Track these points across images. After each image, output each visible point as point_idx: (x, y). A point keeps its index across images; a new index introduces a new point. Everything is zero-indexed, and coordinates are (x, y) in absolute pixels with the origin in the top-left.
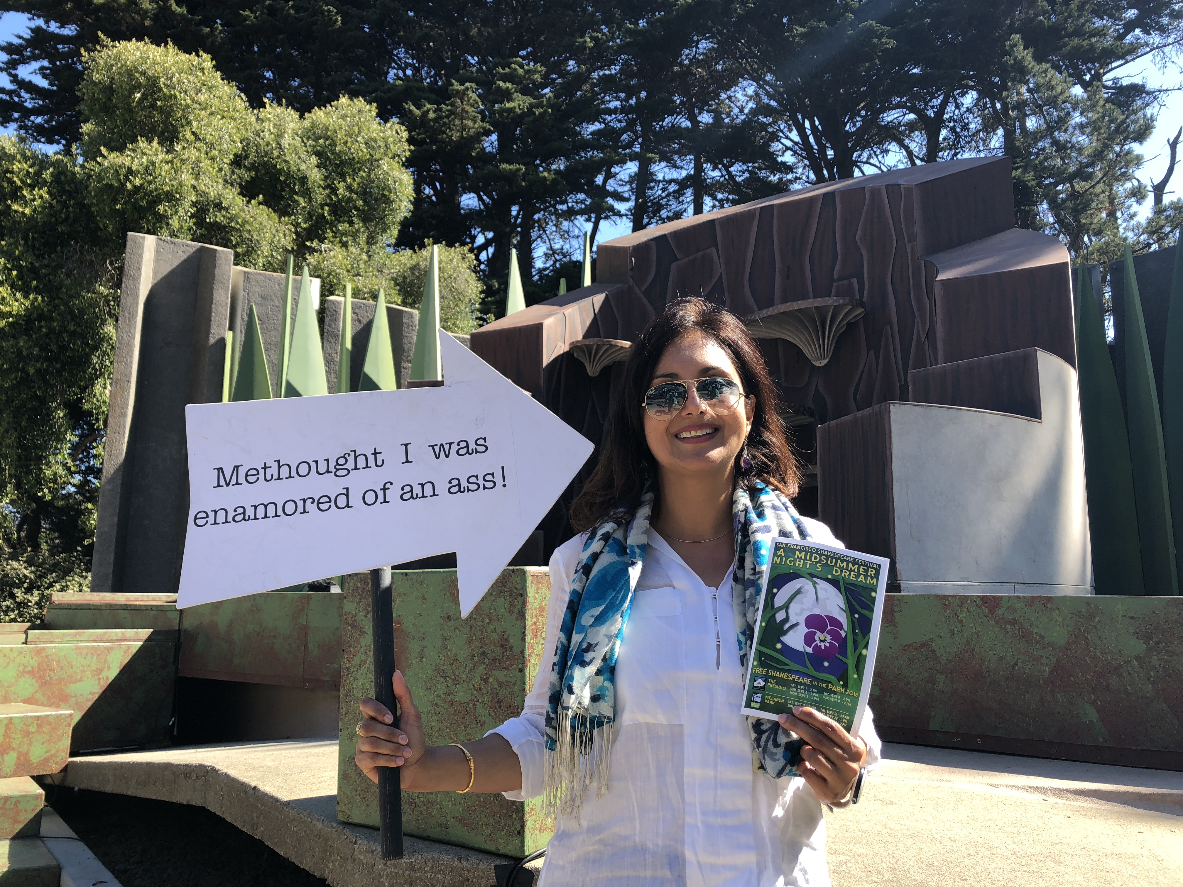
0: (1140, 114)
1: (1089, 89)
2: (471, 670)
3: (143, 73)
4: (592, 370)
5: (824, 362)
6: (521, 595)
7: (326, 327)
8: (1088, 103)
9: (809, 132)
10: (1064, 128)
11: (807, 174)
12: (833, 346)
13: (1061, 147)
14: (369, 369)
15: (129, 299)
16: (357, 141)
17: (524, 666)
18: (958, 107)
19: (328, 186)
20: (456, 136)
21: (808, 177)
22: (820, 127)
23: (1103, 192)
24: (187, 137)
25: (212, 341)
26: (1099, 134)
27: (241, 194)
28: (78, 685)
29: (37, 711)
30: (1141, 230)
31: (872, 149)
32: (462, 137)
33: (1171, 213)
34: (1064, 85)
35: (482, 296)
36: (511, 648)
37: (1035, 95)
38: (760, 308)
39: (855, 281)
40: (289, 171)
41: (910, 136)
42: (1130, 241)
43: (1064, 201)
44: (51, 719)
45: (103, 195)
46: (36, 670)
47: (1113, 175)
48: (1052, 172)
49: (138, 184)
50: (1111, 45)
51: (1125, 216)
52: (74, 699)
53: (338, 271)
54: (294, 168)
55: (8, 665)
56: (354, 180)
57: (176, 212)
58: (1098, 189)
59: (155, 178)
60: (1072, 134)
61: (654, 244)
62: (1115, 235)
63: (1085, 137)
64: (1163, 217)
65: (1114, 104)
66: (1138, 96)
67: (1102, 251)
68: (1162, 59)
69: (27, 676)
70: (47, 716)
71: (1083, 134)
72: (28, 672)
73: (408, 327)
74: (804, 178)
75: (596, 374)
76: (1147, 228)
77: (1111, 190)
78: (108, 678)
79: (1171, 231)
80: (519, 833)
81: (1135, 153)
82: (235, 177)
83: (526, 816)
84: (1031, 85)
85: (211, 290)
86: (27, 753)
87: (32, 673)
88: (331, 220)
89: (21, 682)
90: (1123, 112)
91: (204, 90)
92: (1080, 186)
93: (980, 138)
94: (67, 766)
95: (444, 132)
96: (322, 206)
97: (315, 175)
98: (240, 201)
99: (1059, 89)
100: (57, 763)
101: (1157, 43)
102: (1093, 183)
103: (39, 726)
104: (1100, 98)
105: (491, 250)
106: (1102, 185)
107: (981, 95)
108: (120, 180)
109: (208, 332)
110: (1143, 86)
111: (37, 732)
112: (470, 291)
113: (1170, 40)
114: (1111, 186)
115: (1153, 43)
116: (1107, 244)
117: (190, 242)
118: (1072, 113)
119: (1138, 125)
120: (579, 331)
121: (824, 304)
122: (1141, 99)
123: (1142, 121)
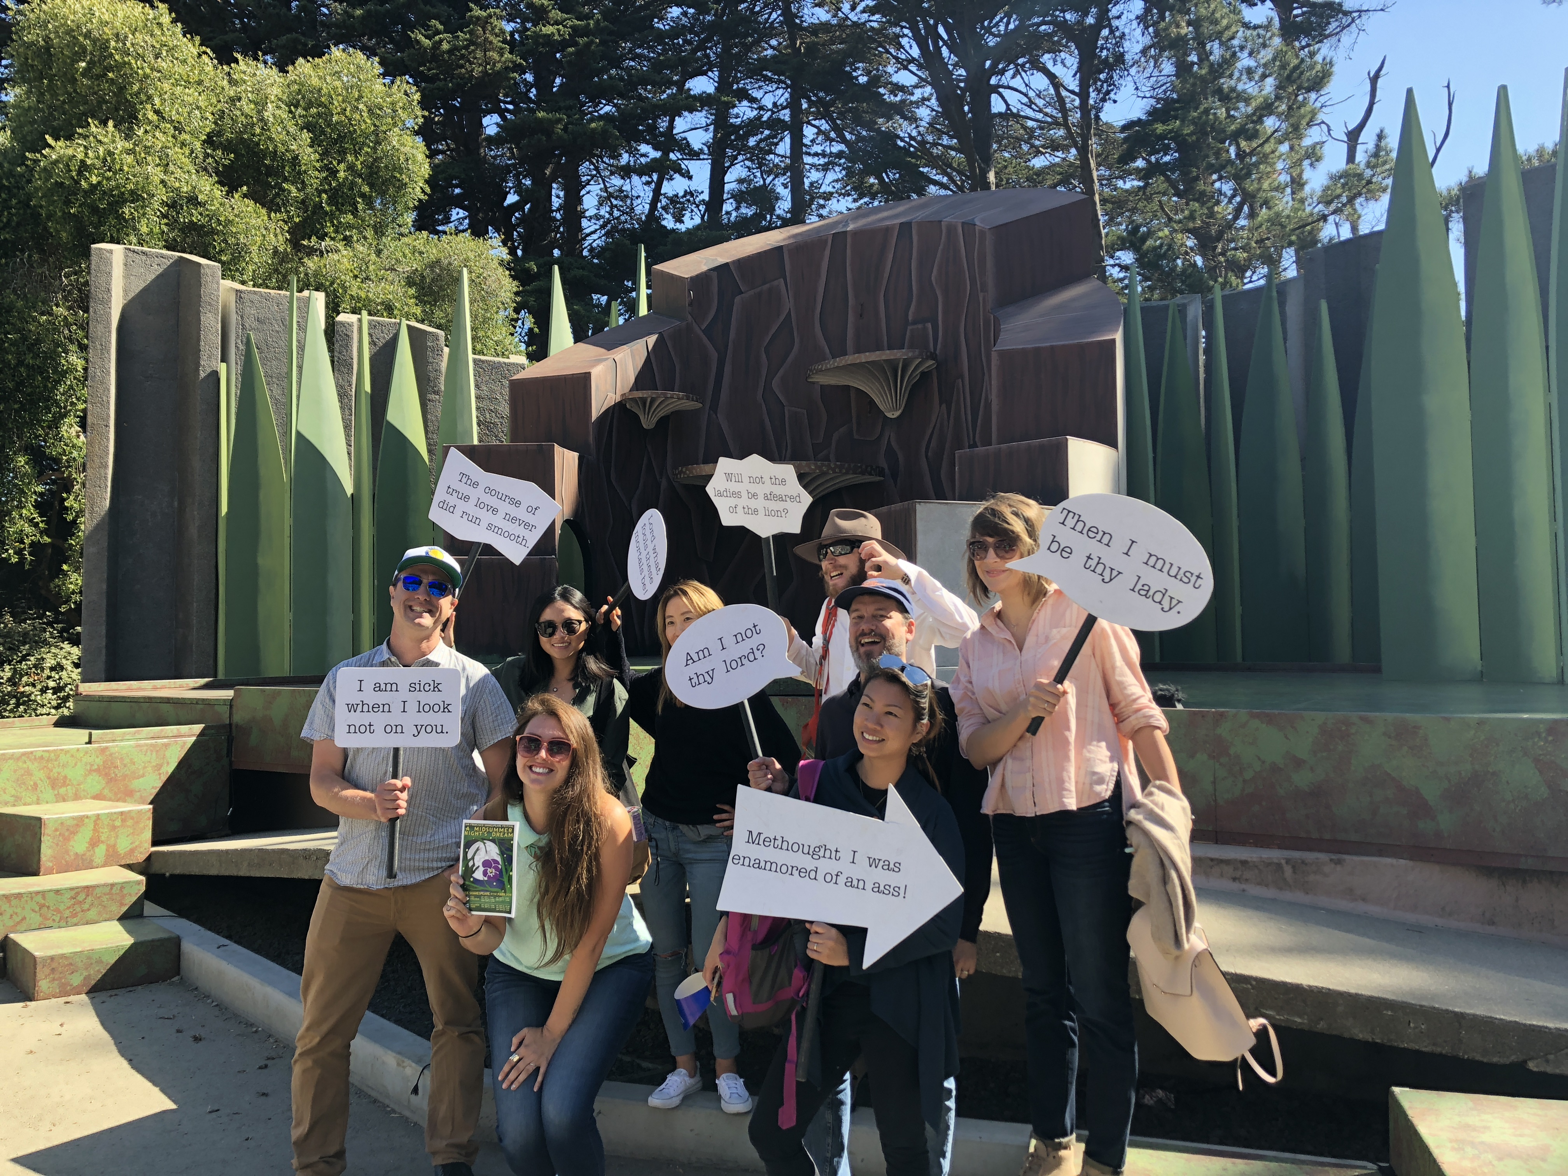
3: (87, 35)
4: (648, 422)
5: (897, 414)
7: (336, 354)
12: (906, 395)
14: (392, 416)
15: (100, 327)
16: (358, 108)
19: (326, 168)
20: (477, 71)
24: (150, 117)
25: (202, 375)
27: (219, 182)
28: (141, 780)
29: (117, 807)
30: (1315, 199)
32: (485, 72)
35: (518, 299)
38: (832, 353)
39: (929, 325)
40: (276, 151)
44: (133, 814)
45: (53, 195)
46: (102, 768)
49: (94, 182)
52: (138, 794)
53: (343, 277)
54: (281, 148)
55: (76, 765)
56: (357, 159)
57: (144, 214)
58: (1268, 147)
59: (115, 173)
60: (1239, 79)
61: (715, 274)
63: (1253, 83)
64: (1339, 185)
66: (1333, 17)
69: (94, 774)
70: (130, 811)
71: (1250, 80)
72: (95, 771)
73: (433, 351)
75: (652, 426)
78: (167, 772)
81: (1311, 105)
82: (210, 160)
84: (1192, 18)
85: (198, 313)
86: (114, 846)
87: (98, 770)
88: (331, 211)
89: (89, 779)
91: (164, 53)
94: (150, 856)
95: (462, 66)
96: (319, 192)
97: (309, 155)
98: (218, 193)
99: (1225, 22)
100: (141, 853)
103: (123, 821)
106: (1271, 143)
108: (72, 178)
109: (198, 365)
110: (1340, 5)
111: (122, 826)
116: (1277, 215)
117: (165, 252)
118: (1239, 54)
119: (1314, 72)
120: (632, 380)
121: (892, 357)
122: (1336, 20)
123: (1318, 67)
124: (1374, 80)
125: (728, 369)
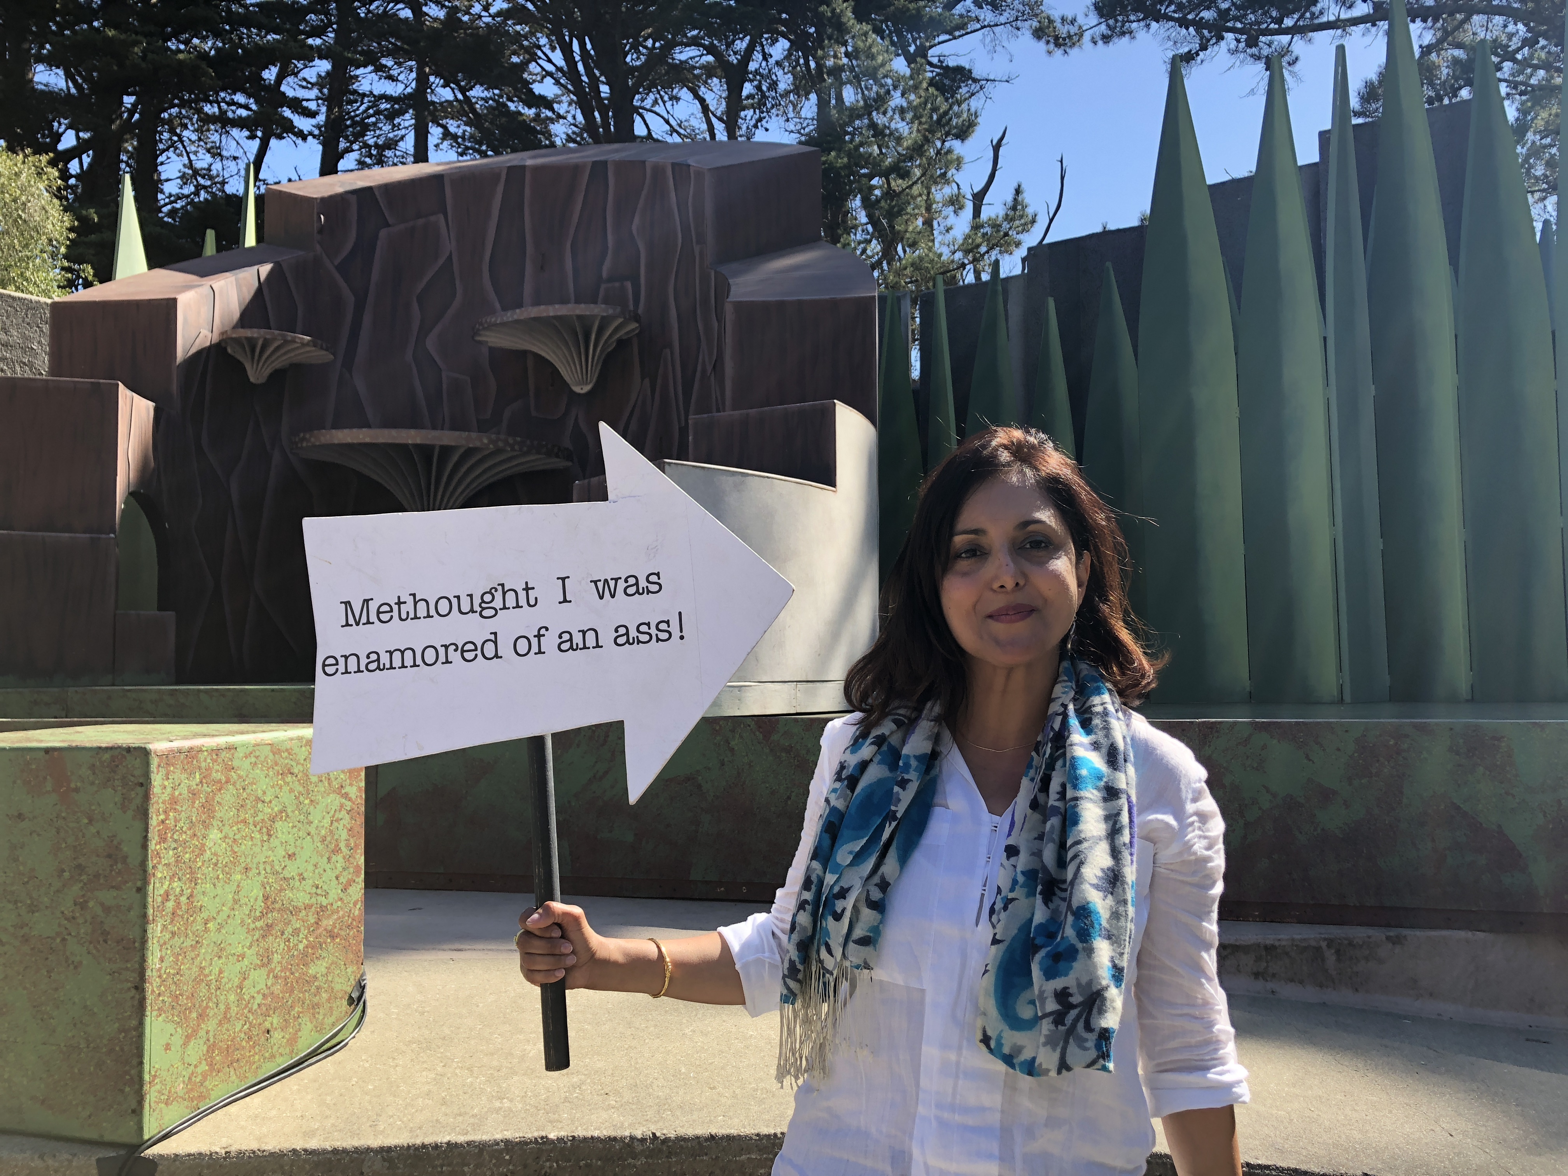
0: (964, 106)
1: (913, 66)
2: (58, 891)
4: (256, 374)
5: (586, 389)
6: (142, 785)
8: (911, 82)
9: (577, 58)
10: (882, 109)
11: (573, 112)
12: (600, 365)
13: (879, 132)
17: (145, 882)
18: (766, 57)
21: (574, 117)
22: (592, 52)
23: (920, 195)
26: (920, 123)
30: (956, 247)
31: (659, 93)
33: (988, 230)
34: (886, 55)
35: (72, 236)
36: (125, 858)
37: (854, 62)
38: (505, 309)
39: (629, 285)
41: (706, 82)
42: (944, 258)
43: (878, 201)
47: (932, 176)
48: (867, 160)
50: (940, 15)
51: (942, 228)
58: (916, 190)
60: (892, 119)
61: (353, 199)
62: (930, 249)
63: (905, 123)
64: (979, 235)
65: (937, 90)
66: (963, 82)
67: (916, 265)
68: (991, 41)
71: (903, 120)
74: (570, 118)
75: (262, 380)
76: (963, 244)
77: (929, 194)
79: (987, 252)
80: (134, 1111)
81: (955, 152)
83: (146, 1087)
84: (850, 49)
90: (947, 100)
92: (898, 184)
93: (790, 101)
99: (880, 59)
101: (988, 20)
102: (910, 183)
104: (924, 79)
105: (86, 160)
106: (919, 185)
107: (795, 45)
110: (970, 71)
112: (50, 226)
113: (1003, 19)
114: (929, 189)
115: (985, 20)
116: (921, 258)
118: (892, 92)
119: (961, 119)
120: (236, 315)
121: (588, 313)
122: (967, 86)
123: (965, 115)
124: (997, 148)
125: (367, 319)
